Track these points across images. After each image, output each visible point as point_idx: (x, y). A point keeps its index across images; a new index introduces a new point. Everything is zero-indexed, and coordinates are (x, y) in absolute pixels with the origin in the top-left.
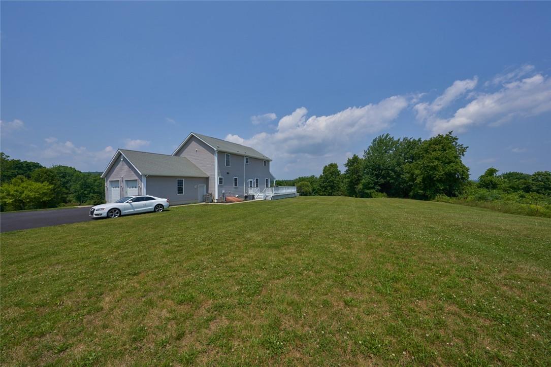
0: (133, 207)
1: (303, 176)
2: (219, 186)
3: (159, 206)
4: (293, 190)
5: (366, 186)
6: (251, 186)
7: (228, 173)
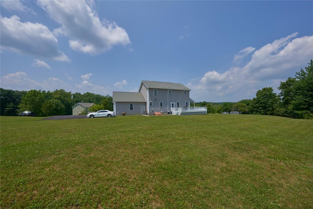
0: (99, 115)
1: (245, 99)
2: (149, 106)
3: (109, 115)
4: (204, 109)
5: (297, 107)
6: (173, 107)
7: (156, 100)
